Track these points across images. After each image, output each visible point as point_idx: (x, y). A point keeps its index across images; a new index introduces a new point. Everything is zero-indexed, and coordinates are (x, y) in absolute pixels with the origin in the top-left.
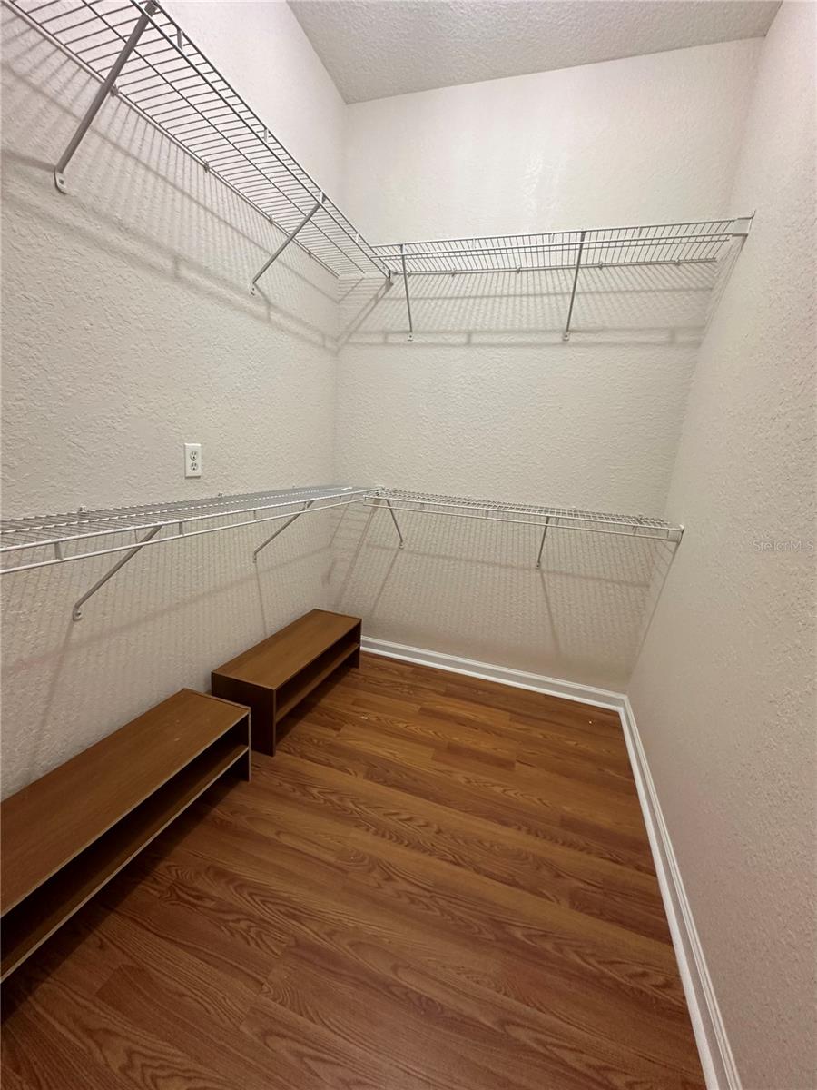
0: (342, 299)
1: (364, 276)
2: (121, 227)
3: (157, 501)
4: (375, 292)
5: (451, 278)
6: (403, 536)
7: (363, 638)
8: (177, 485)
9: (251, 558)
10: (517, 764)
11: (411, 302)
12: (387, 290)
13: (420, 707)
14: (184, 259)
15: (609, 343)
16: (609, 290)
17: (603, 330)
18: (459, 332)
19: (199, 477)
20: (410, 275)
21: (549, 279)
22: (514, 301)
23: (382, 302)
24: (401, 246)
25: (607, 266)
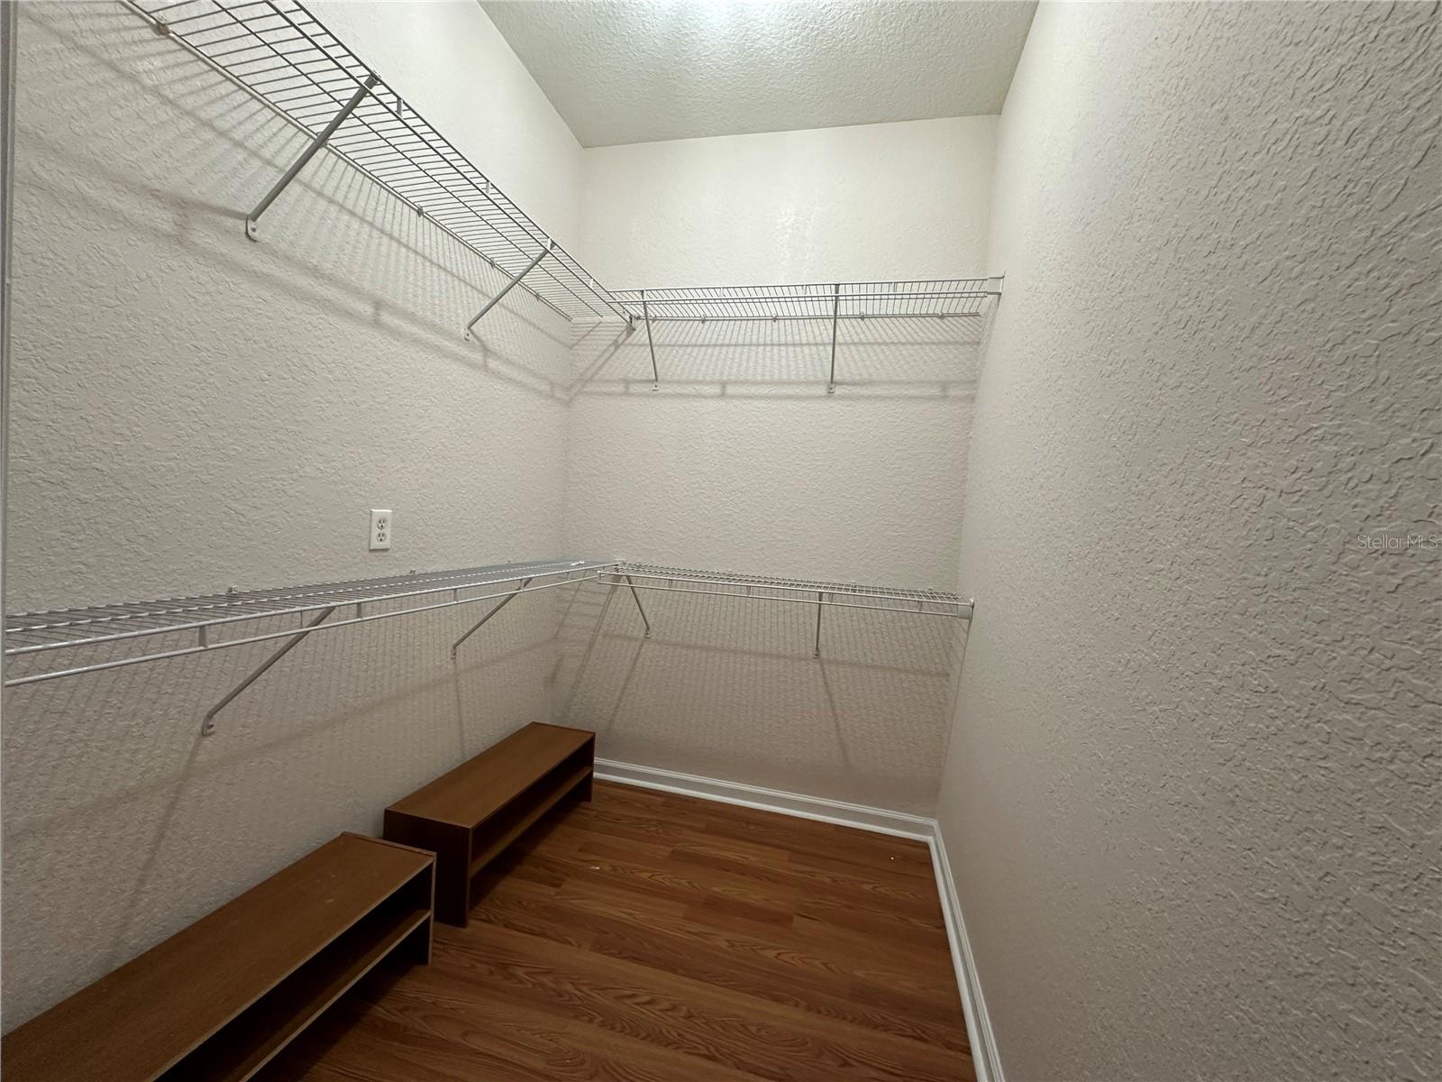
0: (576, 344)
1: (602, 320)
2: (316, 272)
3: (329, 579)
4: (614, 338)
5: (701, 325)
6: (649, 623)
7: (597, 760)
8: (357, 560)
9: (449, 654)
10: (796, 918)
11: (655, 349)
12: (629, 334)
13: (670, 849)
14: (387, 304)
15: (878, 396)
16: (872, 341)
17: (871, 383)
18: (712, 383)
19: (387, 550)
20: (654, 320)
21: (809, 328)
22: (772, 351)
23: (623, 347)
24: (642, 291)
25: (869, 317)
